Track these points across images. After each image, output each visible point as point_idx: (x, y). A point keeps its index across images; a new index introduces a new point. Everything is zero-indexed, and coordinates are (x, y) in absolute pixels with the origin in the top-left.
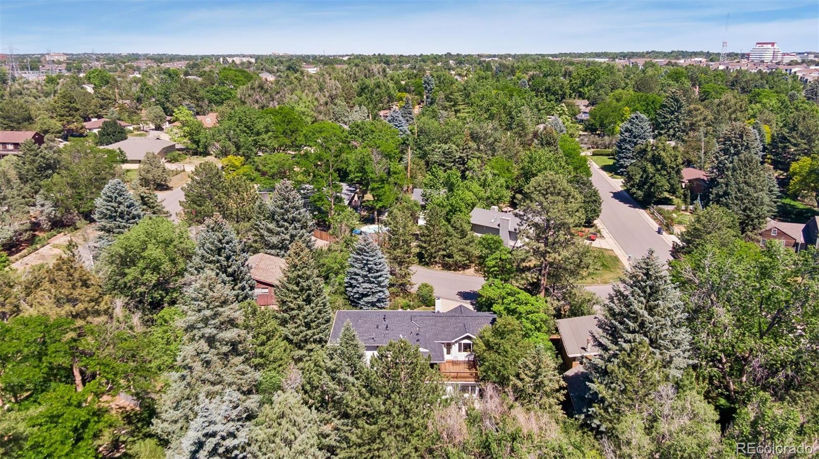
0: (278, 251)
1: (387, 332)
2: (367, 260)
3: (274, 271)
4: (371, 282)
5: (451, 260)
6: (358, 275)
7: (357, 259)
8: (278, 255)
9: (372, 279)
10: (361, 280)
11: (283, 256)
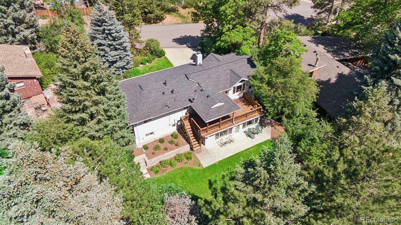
0: (5, 37)
1: (174, 95)
2: (109, 30)
3: (17, 61)
4: (116, 49)
5: (152, 15)
6: (104, 45)
7: (97, 30)
8: (6, 42)
9: (118, 47)
10: (108, 49)
11: (13, 42)
